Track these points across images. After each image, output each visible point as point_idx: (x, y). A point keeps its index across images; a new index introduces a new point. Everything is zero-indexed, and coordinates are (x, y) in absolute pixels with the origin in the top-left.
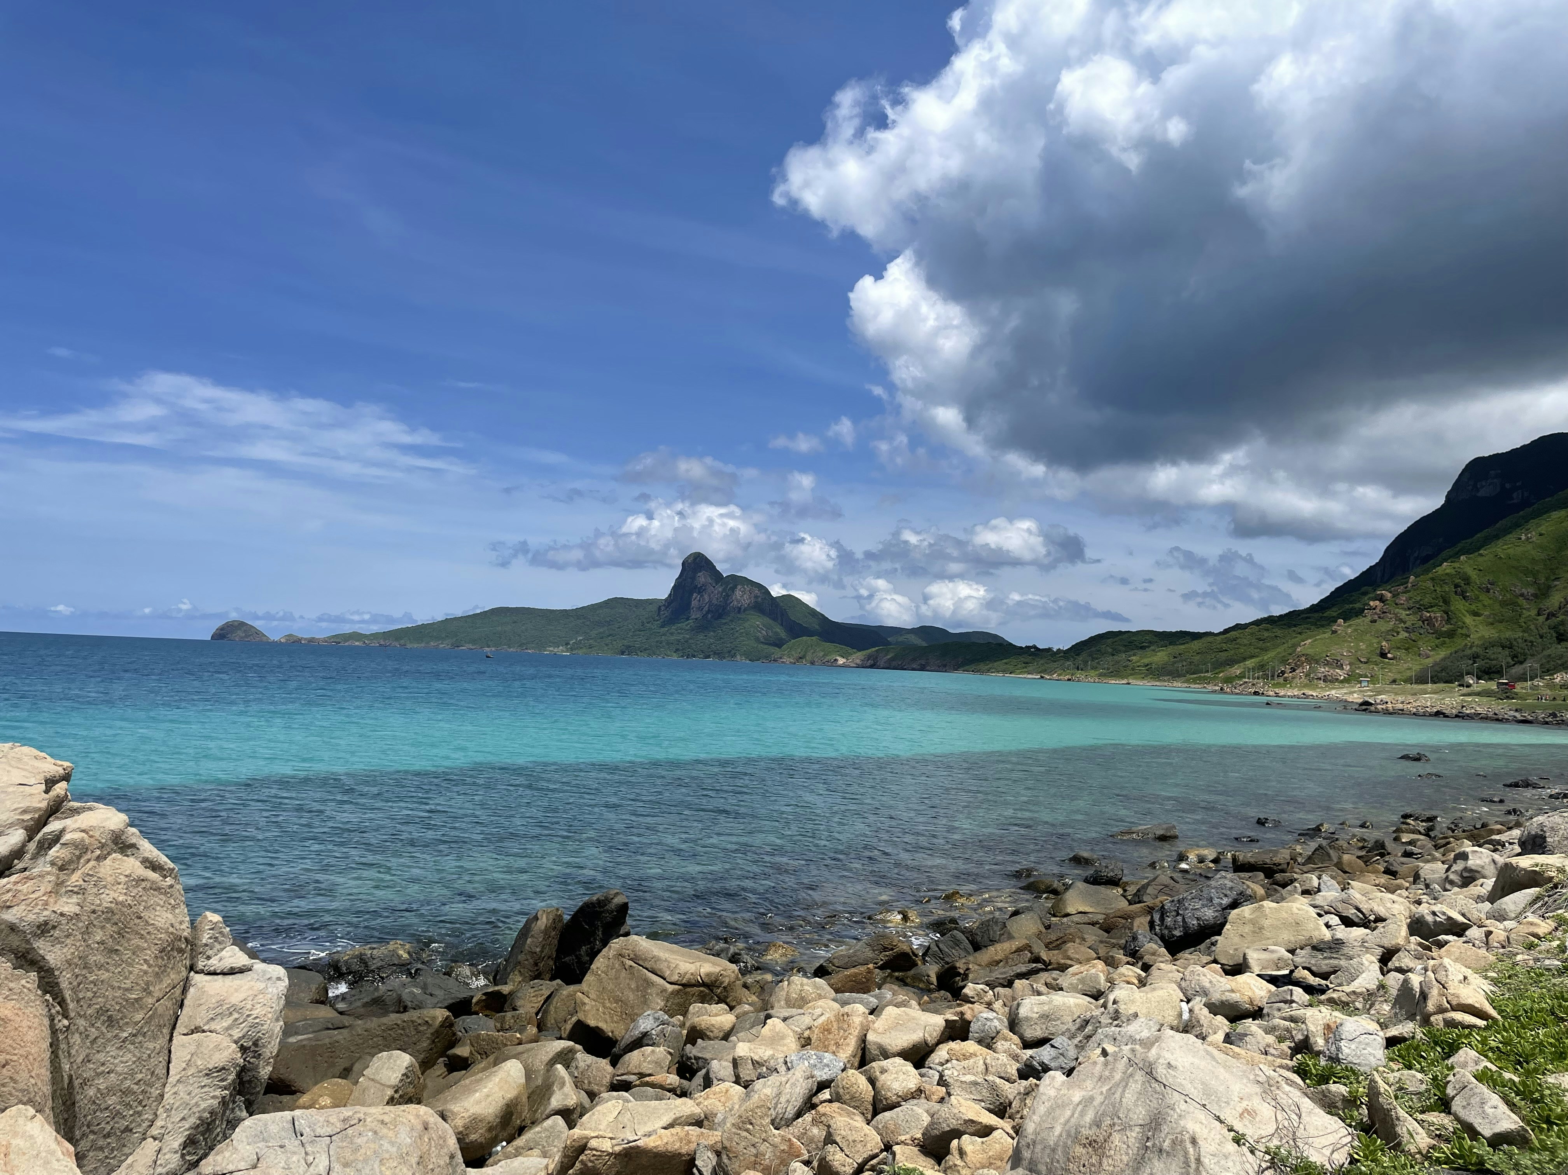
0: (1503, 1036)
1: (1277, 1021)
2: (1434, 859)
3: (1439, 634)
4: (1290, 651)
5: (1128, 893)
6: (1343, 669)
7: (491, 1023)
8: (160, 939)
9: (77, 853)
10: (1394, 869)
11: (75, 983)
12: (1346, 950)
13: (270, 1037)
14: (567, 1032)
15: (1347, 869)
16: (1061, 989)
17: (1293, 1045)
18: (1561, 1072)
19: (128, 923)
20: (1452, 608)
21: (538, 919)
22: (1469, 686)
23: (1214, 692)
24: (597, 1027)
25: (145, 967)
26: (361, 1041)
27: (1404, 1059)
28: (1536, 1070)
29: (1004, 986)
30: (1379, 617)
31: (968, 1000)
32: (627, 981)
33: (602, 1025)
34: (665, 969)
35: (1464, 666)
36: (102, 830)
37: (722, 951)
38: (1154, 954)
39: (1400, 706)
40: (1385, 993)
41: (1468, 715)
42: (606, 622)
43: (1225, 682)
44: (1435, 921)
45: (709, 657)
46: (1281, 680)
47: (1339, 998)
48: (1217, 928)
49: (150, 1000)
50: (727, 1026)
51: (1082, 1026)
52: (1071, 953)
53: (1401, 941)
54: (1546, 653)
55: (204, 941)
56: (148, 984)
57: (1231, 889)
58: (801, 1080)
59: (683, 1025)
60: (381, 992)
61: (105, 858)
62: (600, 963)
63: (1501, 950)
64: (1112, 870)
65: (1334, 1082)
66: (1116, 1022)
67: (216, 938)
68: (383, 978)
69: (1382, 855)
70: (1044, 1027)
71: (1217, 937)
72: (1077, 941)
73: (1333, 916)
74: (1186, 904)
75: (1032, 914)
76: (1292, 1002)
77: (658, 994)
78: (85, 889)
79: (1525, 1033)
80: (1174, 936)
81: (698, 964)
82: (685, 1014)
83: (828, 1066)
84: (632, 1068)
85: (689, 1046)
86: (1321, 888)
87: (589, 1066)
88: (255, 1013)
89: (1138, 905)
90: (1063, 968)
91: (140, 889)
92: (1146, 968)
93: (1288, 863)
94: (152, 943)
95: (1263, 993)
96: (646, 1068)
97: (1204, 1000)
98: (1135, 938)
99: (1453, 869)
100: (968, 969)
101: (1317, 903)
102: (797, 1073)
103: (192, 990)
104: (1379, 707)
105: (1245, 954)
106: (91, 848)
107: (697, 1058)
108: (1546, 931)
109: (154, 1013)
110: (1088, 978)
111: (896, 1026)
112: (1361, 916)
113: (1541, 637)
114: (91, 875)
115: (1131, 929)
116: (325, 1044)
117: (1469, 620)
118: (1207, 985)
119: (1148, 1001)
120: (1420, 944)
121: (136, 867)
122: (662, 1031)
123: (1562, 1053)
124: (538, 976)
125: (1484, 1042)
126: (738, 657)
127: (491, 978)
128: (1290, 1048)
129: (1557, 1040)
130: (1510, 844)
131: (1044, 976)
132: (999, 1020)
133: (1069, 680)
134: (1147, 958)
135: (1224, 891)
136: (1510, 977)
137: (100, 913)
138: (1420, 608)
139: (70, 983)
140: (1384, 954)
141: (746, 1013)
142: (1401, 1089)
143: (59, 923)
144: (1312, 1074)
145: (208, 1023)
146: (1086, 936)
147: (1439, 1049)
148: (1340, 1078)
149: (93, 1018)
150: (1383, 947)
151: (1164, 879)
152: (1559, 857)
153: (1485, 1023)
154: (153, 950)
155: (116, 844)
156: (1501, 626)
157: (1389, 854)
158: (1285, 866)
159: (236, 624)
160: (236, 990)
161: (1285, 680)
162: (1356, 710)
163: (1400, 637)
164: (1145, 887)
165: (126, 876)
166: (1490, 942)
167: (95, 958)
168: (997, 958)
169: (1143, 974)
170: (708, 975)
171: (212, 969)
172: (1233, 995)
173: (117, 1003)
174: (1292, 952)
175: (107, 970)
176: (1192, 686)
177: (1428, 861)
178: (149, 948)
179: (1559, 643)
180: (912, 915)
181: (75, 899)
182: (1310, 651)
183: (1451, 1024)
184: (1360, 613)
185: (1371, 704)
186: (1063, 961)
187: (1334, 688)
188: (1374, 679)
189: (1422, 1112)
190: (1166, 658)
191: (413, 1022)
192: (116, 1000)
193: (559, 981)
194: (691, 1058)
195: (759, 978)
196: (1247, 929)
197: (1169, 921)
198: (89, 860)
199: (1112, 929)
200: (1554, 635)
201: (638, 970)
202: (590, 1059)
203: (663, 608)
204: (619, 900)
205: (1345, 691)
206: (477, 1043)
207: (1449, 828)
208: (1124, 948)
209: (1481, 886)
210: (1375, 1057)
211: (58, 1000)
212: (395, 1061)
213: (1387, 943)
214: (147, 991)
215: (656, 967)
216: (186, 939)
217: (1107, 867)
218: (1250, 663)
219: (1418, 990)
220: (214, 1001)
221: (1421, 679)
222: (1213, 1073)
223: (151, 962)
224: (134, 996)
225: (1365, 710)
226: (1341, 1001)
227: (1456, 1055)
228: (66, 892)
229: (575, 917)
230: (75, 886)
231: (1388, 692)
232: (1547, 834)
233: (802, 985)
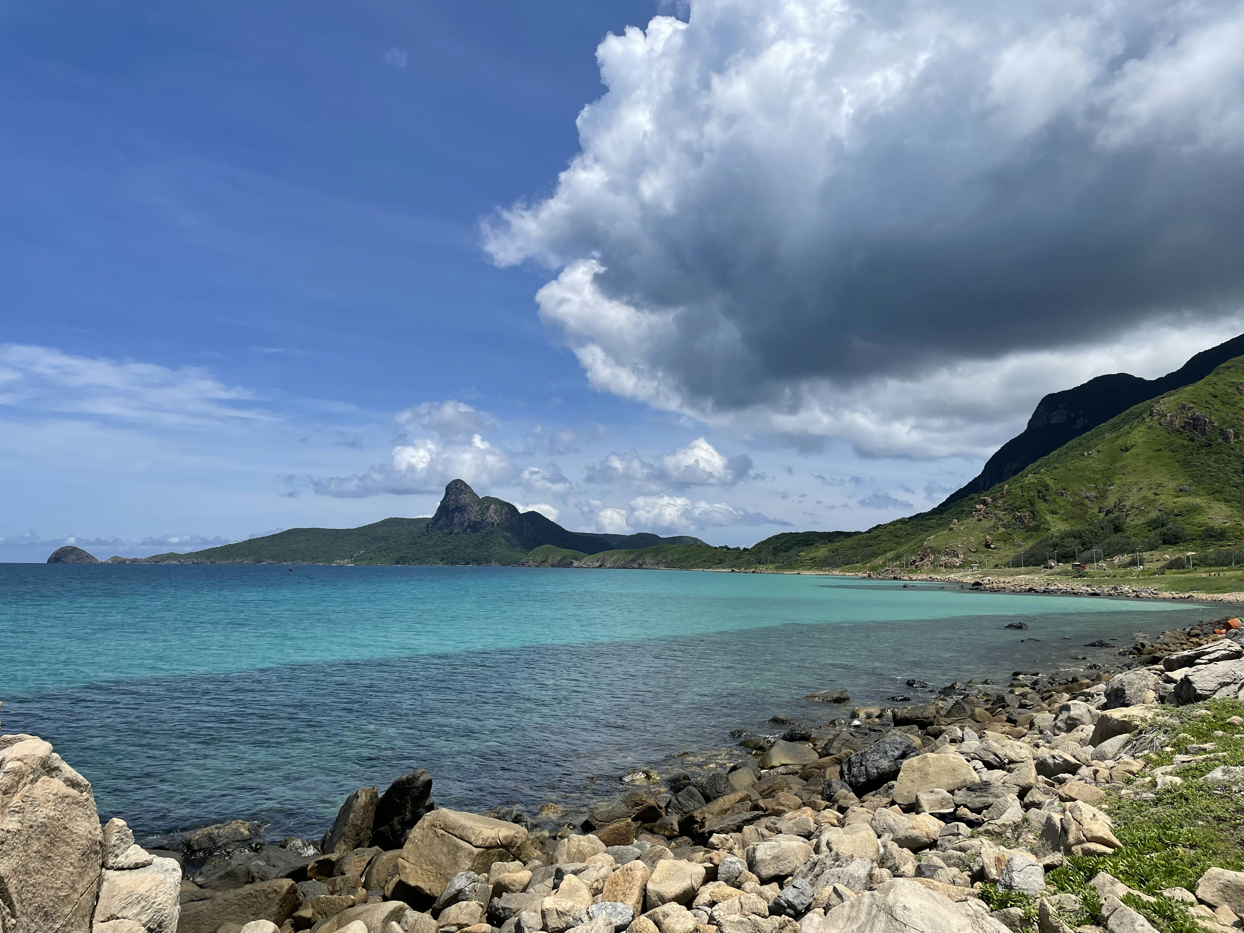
0: (1128, 861)
1: (951, 852)
2: (1042, 709)
3: (1028, 529)
4: (919, 544)
5: (817, 747)
6: (959, 557)
7: (324, 886)
8: (82, 845)
9: (17, 779)
10: (1014, 718)
11: (19, 888)
12: (992, 790)
13: (170, 919)
14: (390, 892)
15: (978, 719)
16: (780, 832)
17: (970, 873)
18: (1172, 887)
19: (57, 833)
20: (1037, 509)
21: (358, 797)
22: (1051, 568)
23: (863, 578)
24: (417, 886)
25: (71, 869)
26: (221, 910)
27: (1057, 883)
28: (1155, 887)
29: (735, 831)
30: (984, 517)
31: (713, 847)
32: (440, 847)
33: (421, 884)
34: (470, 835)
35: (1047, 553)
36: (33, 757)
37: (507, 813)
38: (845, 798)
39: (1002, 585)
40: (1029, 825)
41: (1052, 591)
42: (383, 537)
43: (872, 570)
44: (1055, 763)
45: (468, 563)
46: (913, 567)
47: (993, 829)
48: (894, 774)
49: (76, 896)
50: (526, 880)
51: (812, 867)
52: (782, 800)
53: (1032, 781)
54: (1107, 541)
55: (113, 843)
56: (74, 882)
57: (901, 743)
58: (603, 927)
59: (488, 880)
60: (233, 867)
61: (37, 781)
62: (415, 833)
63: (1107, 785)
64: (804, 729)
65: (1011, 906)
66: (837, 863)
67: (122, 839)
68: (228, 853)
69: (1003, 707)
70: (775, 866)
71: (893, 782)
72: (785, 789)
73: (978, 761)
74: (868, 757)
75: (747, 768)
76: (959, 834)
77: (466, 857)
78: (24, 808)
79: (1144, 857)
80: (859, 782)
81: (497, 829)
82: (488, 871)
83: (621, 913)
84: (451, 920)
85: (496, 899)
86: (965, 737)
87: (416, 921)
88: (158, 900)
89: (828, 758)
90: (778, 813)
91: (65, 805)
92: (842, 810)
93: (935, 717)
94: (76, 848)
95: (936, 828)
96: (463, 920)
97: (891, 836)
98: (830, 786)
99: (1059, 719)
100: (704, 818)
101: (964, 750)
102: (598, 921)
103: (105, 884)
104: (987, 586)
105: (917, 796)
106: (26, 774)
107: (504, 909)
108: (1138, 768)
109: (79, 907)
110: (801, 822)
111: (669, 876)
112: (998, 760)
113: (1102, 529)
114: (28, 797)
115: (824, 777)
116: (191, 914)
117: (1049, 517)
118: (892, 823)
119: (854, 841)
120: (1046, 782)
121: (61, 786)
122: (474, 888)
123: (1171, 872)
124: (358, 845)
125: (1115, 867)
126: (493, 563)
127: (319, 847)
128: (968, 876)
129: (1166, 862)
130: (1098, 695)
131: (765, 821)
132: (741, 862)
133: (754, 572)
134: (842, 802)
135: (895, 745)
136: (1119, 808)
137: (36, 827)
138: (1012, 509)
139: (16, 888)
140: (1020, 790)
141: (537, 867)
142: (1061, 908)
143: (6, 839)
144: (994, 899)
145: (120, 911)
146: (792, 786)
147: (1082, 873)
148: (1015, 902)
149: (33, 915)
150: (1019, 786)
151: (845, 734)
152: (1140, 709)
153: (1112, 850)
154: (77, 854)
155: (44, 768)
156: (1073, 522)
157: (1008, 706)
158: (932, 719)
159: (69, 549)
160: (142, 882)
161: (917, 567)
162: (970, 589)
163: (999, 531)
164: (831, 741)
165: (54, 794)
166: (1098, 779)
167: (33, 865)
168: (725, 807)
169: (841, 816)
170: (505, 838)
171: (120, 865)
172: (914, 831)
173: (51, 901)
174: (952, 792)
175: (43, 874)
176: (847, 574)
177: (1038, 711)
178: (74, 853)
179: (1116, 533)
180: (654, 775)
181: (16, 817)
182: (934, 545)
183: (1088, 853)
184: (969, 514)
185: (981, 584)
186: (776, 807)
187: (953, 573)
188: (981, 565)
189: (1079, 926)
190: (827, 553)
191: (264, 891)
192: (50, 898)
193: (377, 847)
194: (499, 909)
195: (539, 834)
196: (916, 775)
197: (855, 770)
198: (25, 784)
199: (809, 778)
200: (1112, 527)
201: (449, 837)
202: (416, 914)
203: (430, 525)
204: (424, 778)
205: (961, 574)
206: (318, 905)
207: (1049, 682)
208: (822, 793)
209: (1082, 731)
210: (1038, 883)
211: (7, 904)
212: (262, 928)
213: (1023, 782)
214: (74, 889)
215: (463, 834)
216: (100, 842)
217: (799, 726)
218: (889, 555)
219: (1059, 826)
220: (124, 892)
221: (1016, 563)
222: (936, 910)
223: (76, 864)
224: (63, 894)
225: (977, 589)
226: (995, 832)
227: (1096, 878)
228: (9, 812)
229: (388, 793)
230: (17, 807)
231: (993, 574)
232: (1126, 688)
233: (579, 841)
